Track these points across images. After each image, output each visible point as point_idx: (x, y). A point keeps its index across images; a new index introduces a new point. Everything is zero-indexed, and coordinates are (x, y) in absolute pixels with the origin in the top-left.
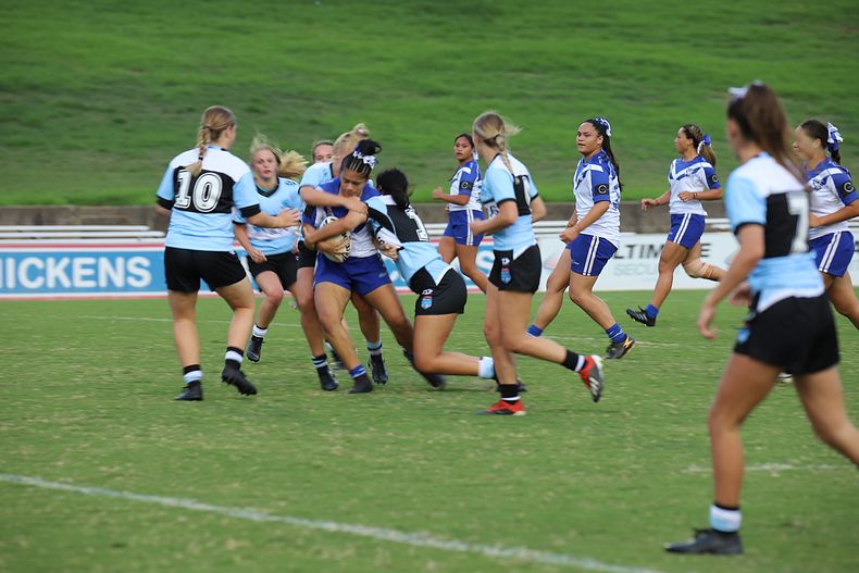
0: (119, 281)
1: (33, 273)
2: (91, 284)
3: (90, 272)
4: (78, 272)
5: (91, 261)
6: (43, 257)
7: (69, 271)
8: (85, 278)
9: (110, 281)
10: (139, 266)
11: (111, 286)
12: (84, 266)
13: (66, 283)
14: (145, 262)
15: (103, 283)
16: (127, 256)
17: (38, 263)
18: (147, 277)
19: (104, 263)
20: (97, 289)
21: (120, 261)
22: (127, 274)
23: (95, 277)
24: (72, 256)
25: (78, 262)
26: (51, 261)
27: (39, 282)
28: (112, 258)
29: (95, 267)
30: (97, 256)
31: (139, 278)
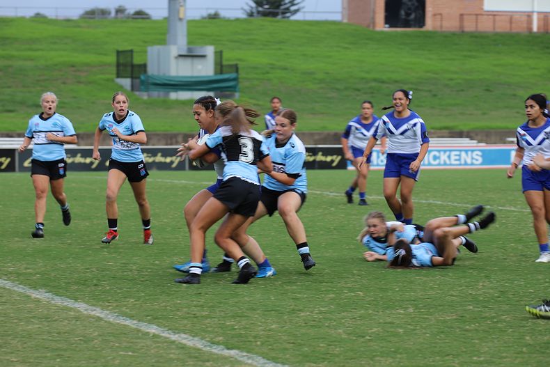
0: (469, 161)
1: (435, 158)
2: (457, 162)
3: (457, 158)
4: (453, 158)
5: (458, 153)
6: (439, 151)
7: (449, 157)
8: (456, 160)
9: (465, 162)
10: (477, 155)
11: (466, 164)
12: (456, 155)
13: (448, 162)
14: (480, 153)
15: (463, 162)
16: (472, 151)
17: (437, 154)
18: (480, 160)
19: (463, 154)
20: (460, 165)
21: (470, 153)
22: (473, 158)
23: (459, 160)
24: (451, 151)
25: (453, 153)
26: (442, 153)
27: (437, 162)
28: (466, 151)
29: (459, 155)
30: (461, 151)
31: (477, 160)
